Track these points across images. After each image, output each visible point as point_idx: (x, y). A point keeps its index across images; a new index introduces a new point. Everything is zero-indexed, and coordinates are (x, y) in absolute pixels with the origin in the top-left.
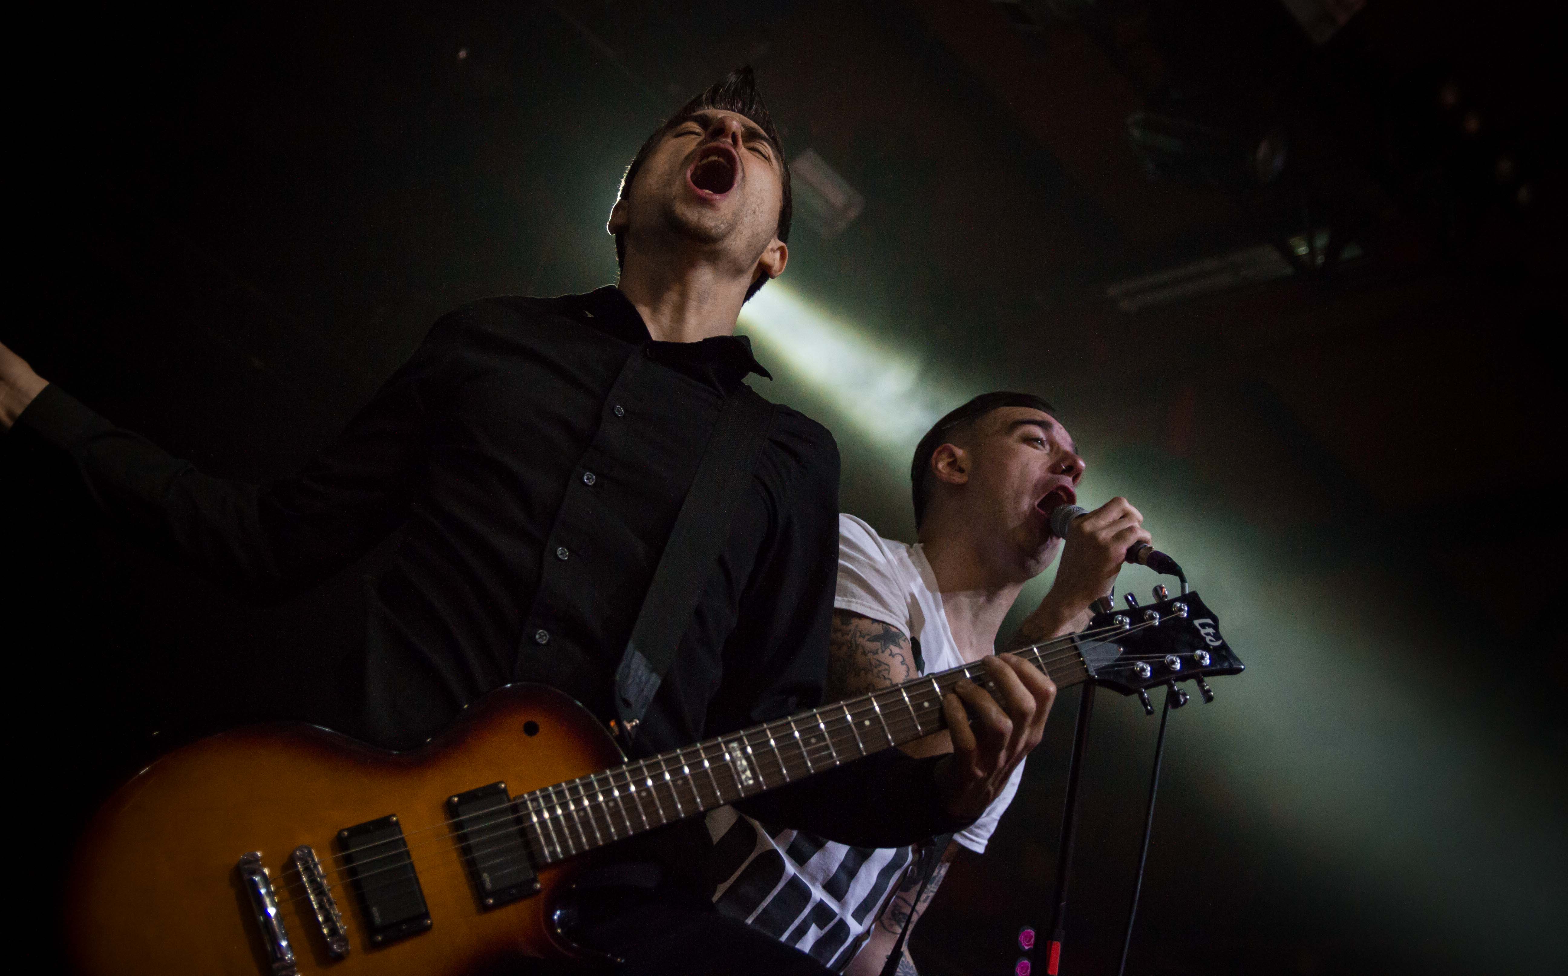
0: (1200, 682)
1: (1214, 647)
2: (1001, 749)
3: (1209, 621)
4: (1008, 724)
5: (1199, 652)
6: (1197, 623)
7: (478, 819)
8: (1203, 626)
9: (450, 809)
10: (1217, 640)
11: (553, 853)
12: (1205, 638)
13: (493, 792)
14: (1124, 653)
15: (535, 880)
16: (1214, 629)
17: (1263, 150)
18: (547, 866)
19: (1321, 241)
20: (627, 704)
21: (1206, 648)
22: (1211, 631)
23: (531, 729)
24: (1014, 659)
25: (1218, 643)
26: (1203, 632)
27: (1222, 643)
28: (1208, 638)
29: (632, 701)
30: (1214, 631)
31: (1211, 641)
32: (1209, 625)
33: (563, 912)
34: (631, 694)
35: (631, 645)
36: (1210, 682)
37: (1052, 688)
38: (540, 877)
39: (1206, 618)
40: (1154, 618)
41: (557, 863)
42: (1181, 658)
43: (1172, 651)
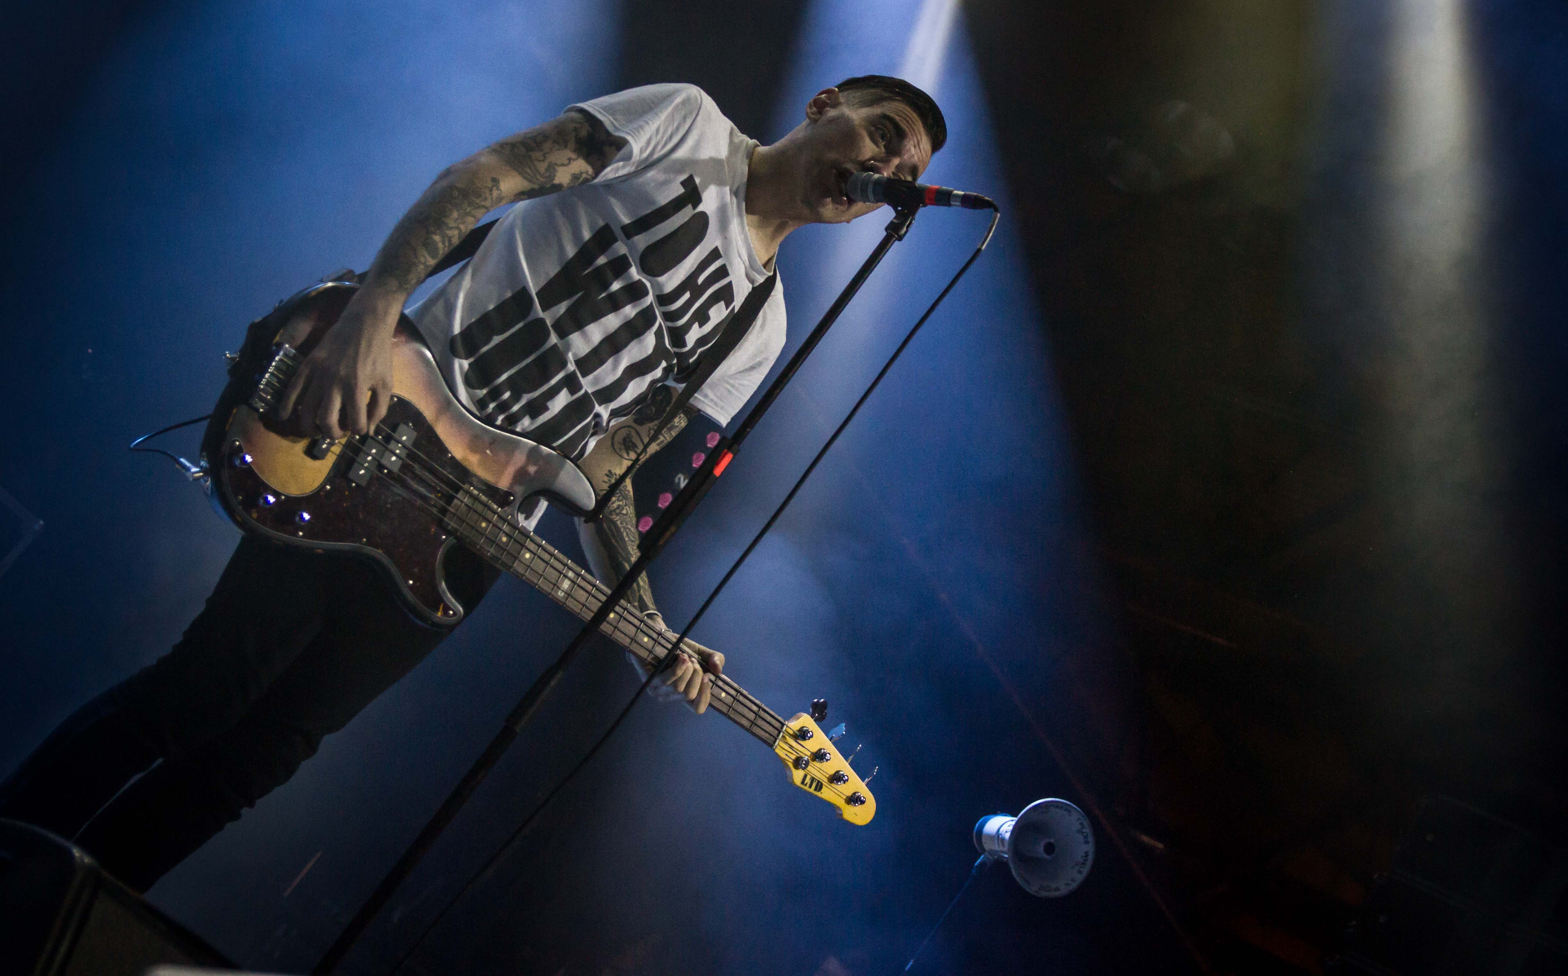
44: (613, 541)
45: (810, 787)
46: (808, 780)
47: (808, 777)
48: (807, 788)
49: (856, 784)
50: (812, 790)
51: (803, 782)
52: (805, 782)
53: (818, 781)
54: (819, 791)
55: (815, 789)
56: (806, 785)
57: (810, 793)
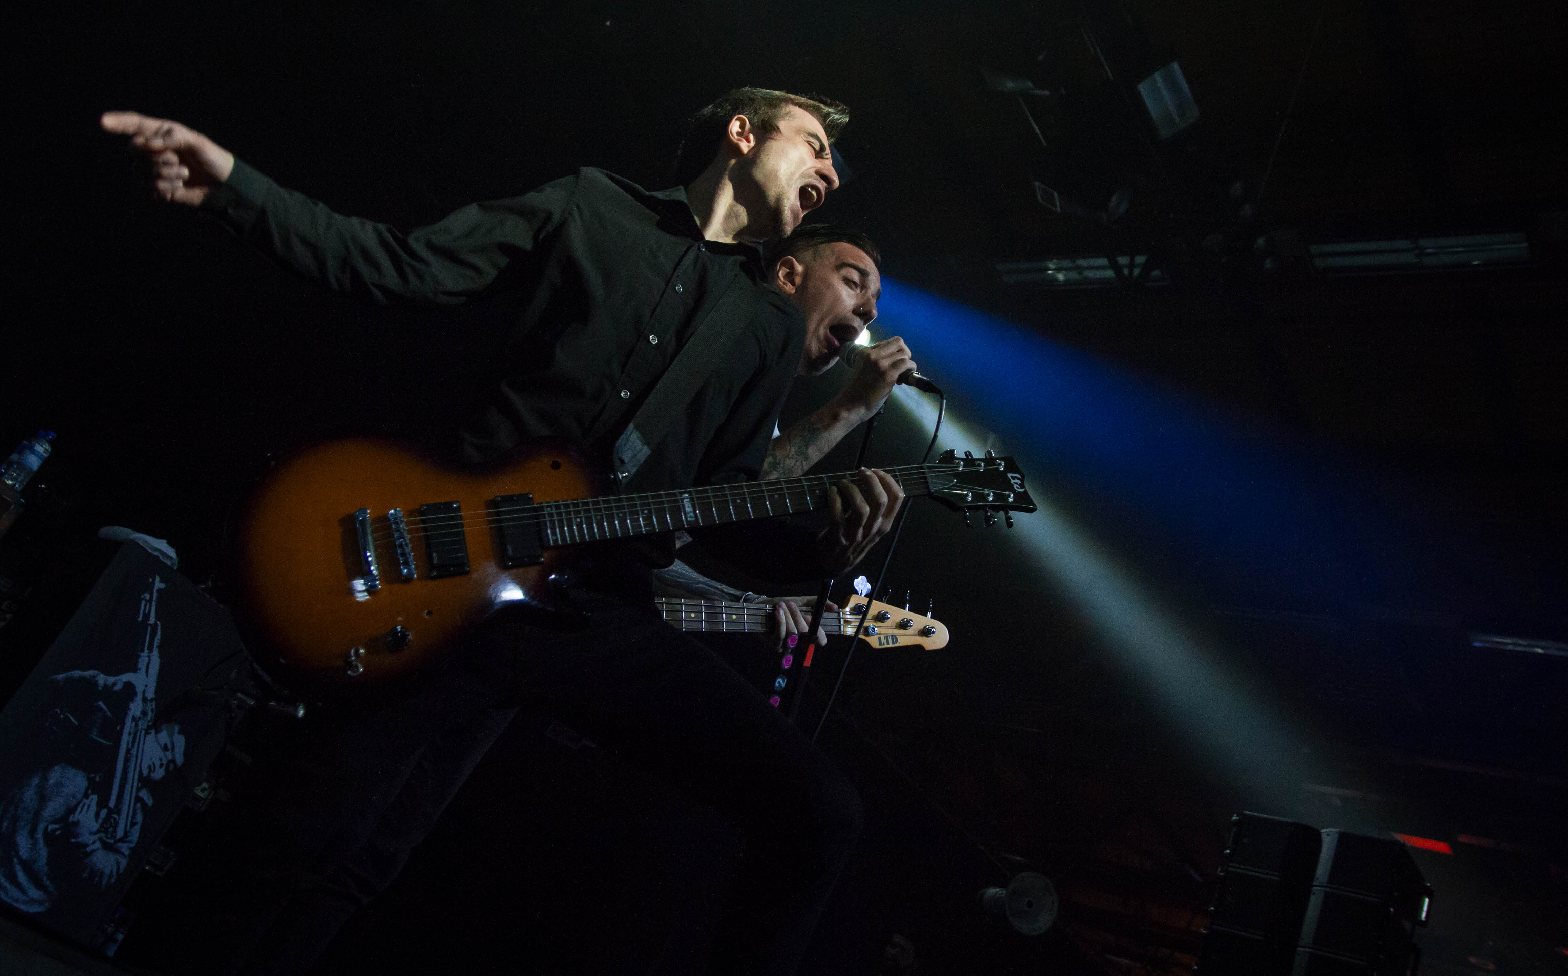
0: (1007, 513)
1: (1019, 492)
2: (860, 526)
3: (1018, 476)
4: (867, 509)
5: (1007, 493)
6: (1009, 475)
7: (509, 512)
8: (1014, 478)
9: (492, 504)
10: (1021, 488)
11: (556, 541)
12: (1013, 485)
13: (524, 498)
14: (956, 482)
15: (541, 556)
16: (1021, 481)
17: (1114, 199)
18: (549, 548)
19: (1140, 259)
20: (622, 462)
21: (1014, 491)
22: (1019, 482)
23: (556, 466)
24: (882, 473)
25: (1022, 490)
26: (1013, 481)
27: (1024, 491)
28: (1015, 486)
29: (626, 460)
30: (1020, 482)
31: (1017, 488)
32: (1018, 479)
33: (557, 577)
34: (627, 456)
35: (631, 426)
36: (1012, 513)
37: (902, 495)
38: (546, 554)
39: (1017, 474)
40: (981, 466)
41: (556, 547)
42: (993, 492)
43: (990, 487)
44: (681, 580)
45: (888, 644)
46: (883, 640)
47: (882, 637)
48: (886, 646)
49: (920, 621)
50: (891, 645)
51: (880, 644)
52: (882, 642)
53: (892, 636)
54: (897, 642)
55: (893, 643)
56: (884, 644)
57: (891, 648)
